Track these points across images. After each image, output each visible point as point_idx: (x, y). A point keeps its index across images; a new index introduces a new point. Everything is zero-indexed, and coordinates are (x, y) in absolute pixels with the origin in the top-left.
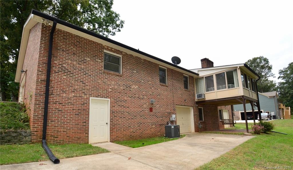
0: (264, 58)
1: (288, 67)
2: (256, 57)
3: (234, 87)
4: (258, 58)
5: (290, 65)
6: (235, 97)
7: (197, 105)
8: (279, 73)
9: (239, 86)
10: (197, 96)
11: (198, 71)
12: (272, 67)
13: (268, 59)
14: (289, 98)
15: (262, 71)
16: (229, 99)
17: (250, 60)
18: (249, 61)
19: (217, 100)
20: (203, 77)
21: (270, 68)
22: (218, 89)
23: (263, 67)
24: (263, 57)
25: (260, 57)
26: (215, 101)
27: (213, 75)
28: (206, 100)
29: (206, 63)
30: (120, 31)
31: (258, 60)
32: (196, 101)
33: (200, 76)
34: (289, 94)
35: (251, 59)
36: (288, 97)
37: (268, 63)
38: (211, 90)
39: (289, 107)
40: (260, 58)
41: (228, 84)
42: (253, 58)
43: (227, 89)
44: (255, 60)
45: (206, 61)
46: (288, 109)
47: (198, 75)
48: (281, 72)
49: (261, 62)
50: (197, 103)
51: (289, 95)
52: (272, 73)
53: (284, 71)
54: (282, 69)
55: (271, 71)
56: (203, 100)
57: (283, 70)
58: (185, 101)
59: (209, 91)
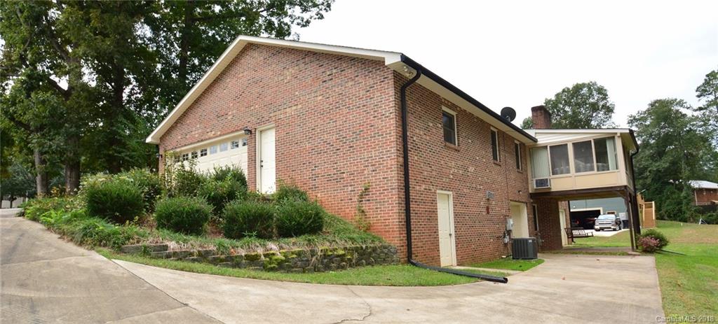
0: (598, 85)
1: (648, 110)
2: (580, 83)
3: (608, 170)
4: (584, 85)
5: (652, 105)
6: (612, 187)
7: (532, 201)
8: (629, 123)
9: (617, 169)
10: (537, 182)
11: (536, 133)
12: (613, 108)
13: (606, 90)
14: (649, 181)
15: (592, 117)
16: (599, 190)
17: (568, 89)
18: (564, 91)
19: (575, 192)
20: (547, 146)
21: (609, 110)
22: (578, 170)
23: (594, 107)
24: (595, 84)
25: (589, 84)
26: (572, 192)
27: (567, 145)
28: (552, 190)
29: (543, 116)
30: (321, 17)
31: (585, 90)
32: (530, 192)
33: (538, 143)
34: (650, 172)
35: (571, 87)
36: (647, 178)
37: (605, 99)
38: (562, 173)
39: (653, 202)
40: (589, 86)
41: (597, 162)
42: (575, 84)
43: (595, 171)
44: (578, 88)
45: (542, 111)
46: (652, 207)
47: (535, 141)
48: (632, 120)
49: (591, 94)
50: (532, 196)
51: (648, 174)
52: (613, 123)
53: (639, 120)
54: (634, 113)
55: (610, 117)
56: (548, 191)
57: (637, 117)
58: (519, 192)
59: (557, 174)
